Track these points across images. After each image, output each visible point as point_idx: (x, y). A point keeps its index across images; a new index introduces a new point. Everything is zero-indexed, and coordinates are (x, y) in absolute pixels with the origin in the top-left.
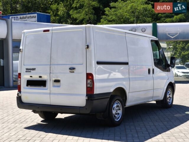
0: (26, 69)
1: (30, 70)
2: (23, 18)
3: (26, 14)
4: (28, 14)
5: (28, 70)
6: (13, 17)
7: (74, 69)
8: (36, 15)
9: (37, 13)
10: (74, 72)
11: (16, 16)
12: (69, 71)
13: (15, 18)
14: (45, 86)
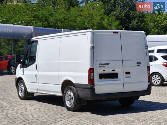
0: (100, 64)
1: (104, 65)
5: (101, 65)
7: (140, 63)
10: (140, 66)
12: (137, 64)
14: (118, 78)
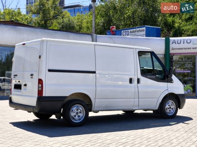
2: (133, 32)
3: (136, 28)
4: (138, 28)
6: (125, 31)
8: (144, 28)
9: (146, 27)
11: (127, 31)
13: (126, 32)
14: (21, 89)
